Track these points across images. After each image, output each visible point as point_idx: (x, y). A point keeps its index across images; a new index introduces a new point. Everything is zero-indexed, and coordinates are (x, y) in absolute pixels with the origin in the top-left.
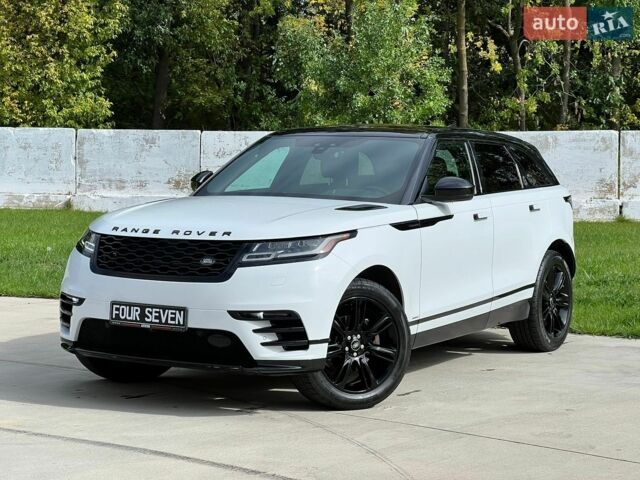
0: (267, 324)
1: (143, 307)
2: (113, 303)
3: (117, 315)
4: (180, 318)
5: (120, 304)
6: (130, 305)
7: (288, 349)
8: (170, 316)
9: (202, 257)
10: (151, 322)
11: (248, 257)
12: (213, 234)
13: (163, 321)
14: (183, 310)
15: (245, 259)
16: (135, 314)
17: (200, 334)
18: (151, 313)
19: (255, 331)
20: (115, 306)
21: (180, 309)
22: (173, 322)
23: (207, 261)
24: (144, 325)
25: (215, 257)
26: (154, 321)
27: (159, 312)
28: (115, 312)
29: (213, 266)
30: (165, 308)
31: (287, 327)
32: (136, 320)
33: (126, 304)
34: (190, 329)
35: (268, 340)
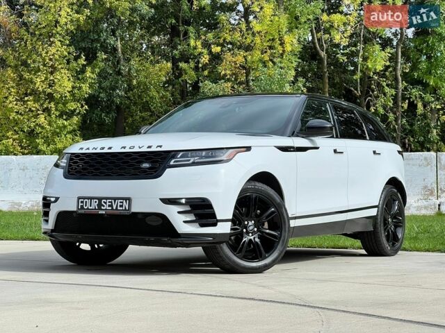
0: (188, 208)
1: (100, 199)
2: (79, 198)
3: (82, 206)
4: (126, 205)
5: (84, 198)
6: (91, 198)
7: (202, 225)
8: (119, 204)
9: (142, 162)
10: (106, 209)
11: (175, 162)
12: (150, 147)
13: (114, 208)
14: (129, 199)
15: (172, 163)
16: (95, 204)
17: (140, 216)
18: (106, 203)
19: (179, 212)
20: (80, 200)
21: (126, 199)
22: (121, 208)
23: (146, 165)
24: (100, 212)
25: (151, 162)
26: (108, 208)
27: (111, 202)
28: (80, 204)
29: (149, 168)
30: (115, 199)
31: (202, 210)
32: (95, 209)
33: (88, 198)
34: (133, 213)
35: (188, 219)
